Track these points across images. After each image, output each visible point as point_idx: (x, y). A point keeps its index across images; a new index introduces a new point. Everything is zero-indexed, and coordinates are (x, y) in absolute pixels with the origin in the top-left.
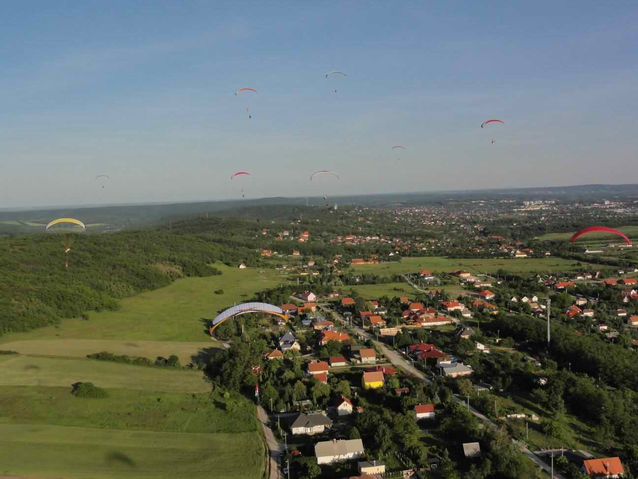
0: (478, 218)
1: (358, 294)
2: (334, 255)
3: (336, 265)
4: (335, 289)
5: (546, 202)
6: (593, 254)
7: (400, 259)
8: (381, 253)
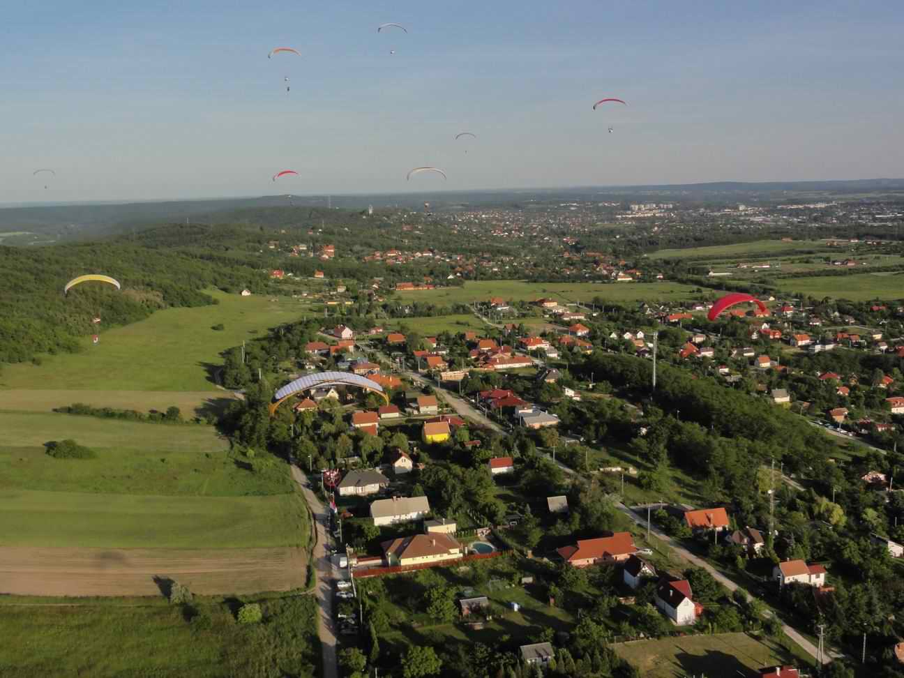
0: (568, 227)
1: (409, 329)
2: (372, 278)
3: (376, 291)
4: (378, 322)
5: (662, 205)
6: (719, 278)
7: (463, 282)
8: (436, 275)
